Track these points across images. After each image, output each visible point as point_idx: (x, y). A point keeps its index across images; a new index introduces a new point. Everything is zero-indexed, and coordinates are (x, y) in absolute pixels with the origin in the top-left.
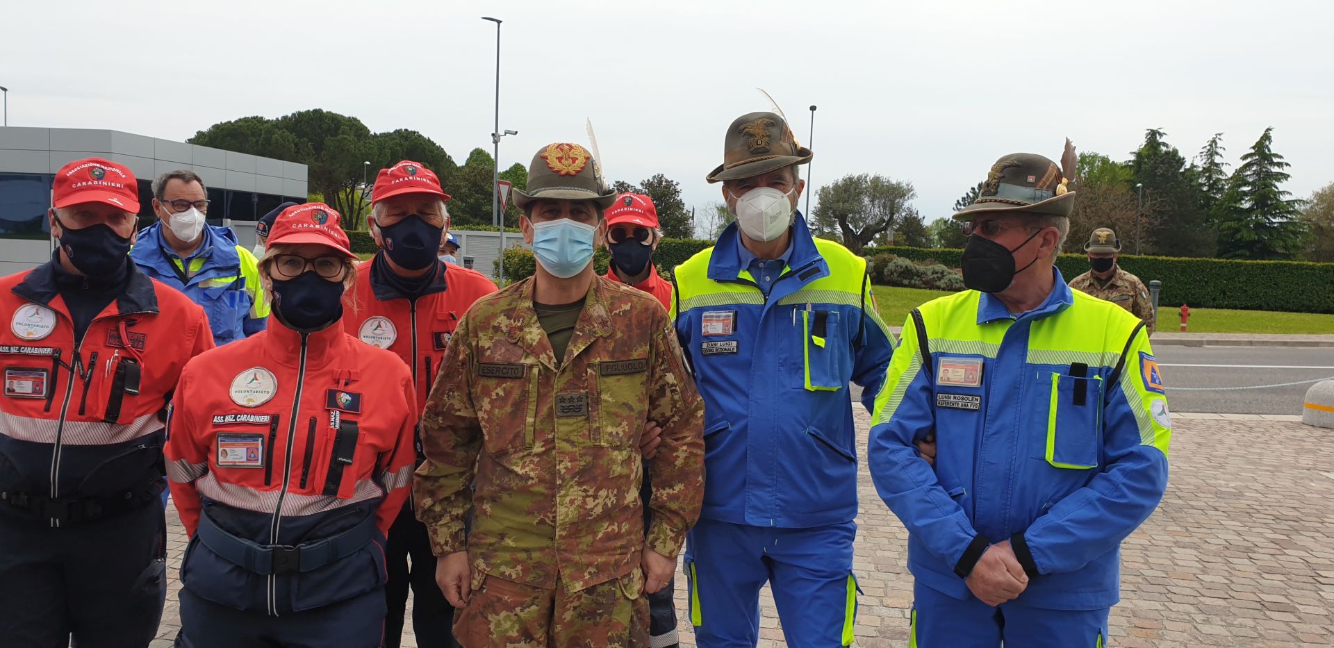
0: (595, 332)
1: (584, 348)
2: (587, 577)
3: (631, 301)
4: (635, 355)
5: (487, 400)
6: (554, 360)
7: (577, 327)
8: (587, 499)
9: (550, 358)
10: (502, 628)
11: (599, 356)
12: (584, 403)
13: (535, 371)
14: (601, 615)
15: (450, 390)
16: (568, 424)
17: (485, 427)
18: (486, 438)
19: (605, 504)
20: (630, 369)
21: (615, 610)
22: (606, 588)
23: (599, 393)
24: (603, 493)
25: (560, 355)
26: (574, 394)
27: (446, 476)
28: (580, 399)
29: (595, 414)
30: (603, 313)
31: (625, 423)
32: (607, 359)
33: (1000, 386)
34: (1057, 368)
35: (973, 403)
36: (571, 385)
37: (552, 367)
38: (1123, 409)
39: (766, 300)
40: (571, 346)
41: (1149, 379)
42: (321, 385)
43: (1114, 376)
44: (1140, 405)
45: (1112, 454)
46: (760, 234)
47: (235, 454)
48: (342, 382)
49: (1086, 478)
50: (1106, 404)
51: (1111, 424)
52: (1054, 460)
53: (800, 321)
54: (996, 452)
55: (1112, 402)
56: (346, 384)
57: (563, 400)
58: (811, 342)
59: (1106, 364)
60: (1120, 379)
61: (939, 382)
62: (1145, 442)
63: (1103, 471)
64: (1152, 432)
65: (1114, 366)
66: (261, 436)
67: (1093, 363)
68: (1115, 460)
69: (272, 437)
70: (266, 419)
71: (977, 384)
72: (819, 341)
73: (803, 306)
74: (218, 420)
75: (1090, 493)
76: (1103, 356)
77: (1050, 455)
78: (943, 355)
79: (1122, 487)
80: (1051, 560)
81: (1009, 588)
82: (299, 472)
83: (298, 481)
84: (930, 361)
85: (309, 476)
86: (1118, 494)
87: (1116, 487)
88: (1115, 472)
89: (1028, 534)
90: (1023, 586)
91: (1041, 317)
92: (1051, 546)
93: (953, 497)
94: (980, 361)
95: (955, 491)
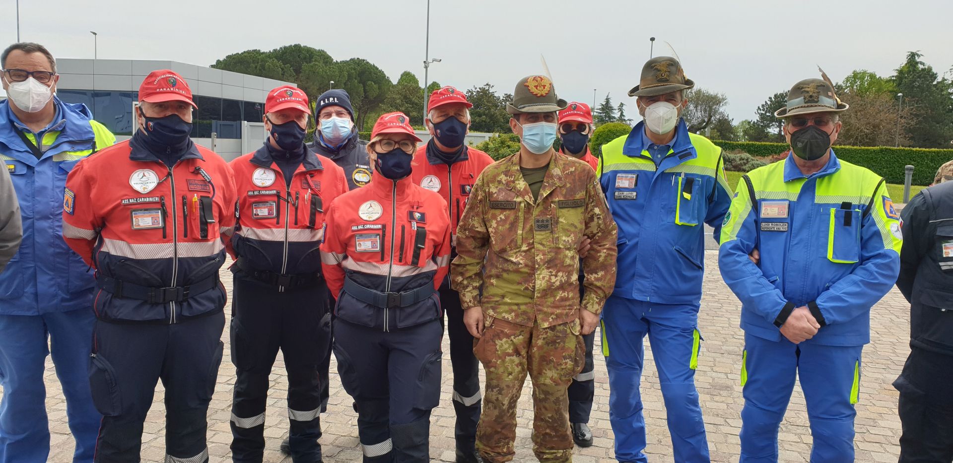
0: (555, 184)
1: (549, 192)
2: (551, 320)
3: (575, 166)
4: (578, 197)
5: (494, 222)
6: (533, 199)
7: (545, 180)
8: (552, 277)
9: (530, 198)
10: (503, 348)
11: (558, 197)
12: (550, 222)
13: (523, 205)
14: (559, 343)
15: (473, 216)
16: (542, 235)
17: (493, 236)
18: (494, 242)
19: (561, 281)
20: (575, 205)
21: (567, 340)
22: (562, 327)
23: (558, 218)
24: (560, 274)
25: (536, 196)
26: (545, 218)
27: (469, 264)
28: (547, 221)
29: (556, 229)
30: (559, 173)
31: (572, 235)
32: (562, 199)
33: (799, 216)
34: (834, 205)
35: (783, 227)
36: (543, 213)
37: (531, 203)
38: (873, 229)
39: (657, 169)
40: (542, 191)
41: (888, 211)
42: (405, 209)
43: (867, 210)
44: (884, 226)
45: (867, 255)
46: (658, 129)
47: (365, 245)
48: (415, 207)
49: (852, 269)
50: (862, 226)
51: (865, 237)
52: (833, 258)
53: (677, 183)
55: (867, 225)
57: (538, 221)
58: (682, 196)
59: (862, 202)
60: (871, 211)
61: (762, 216)
62: (887, 247)
63: (861, 264)
64: (891, 242)
65: (867, 204)
66: (378, 235)
67: (855, 202)
68: (869, 258)
69: (384, 236)
70: (379, 226)
71: (785, 216)
72: (687, 197)
73: (679, 174)
74: (354, 228)
75: (853, 277)
76: (861, 198)
77: (830, 255)
78: (764, 200)
79: (875, 273)
80: (833, 316)
81: (808, 331)
82: (398, 254)
83: (398, 258)
84: (756, 205)
85: (404, 256)
86: (872, 277)
87: (871, 273)
88: (870, 265)
89: (818, 301)
90: (816, 331)
91: (822, 177)
92: (833, 308)
93: (771, 282)
94: (787, 203)
95: (772, 279)
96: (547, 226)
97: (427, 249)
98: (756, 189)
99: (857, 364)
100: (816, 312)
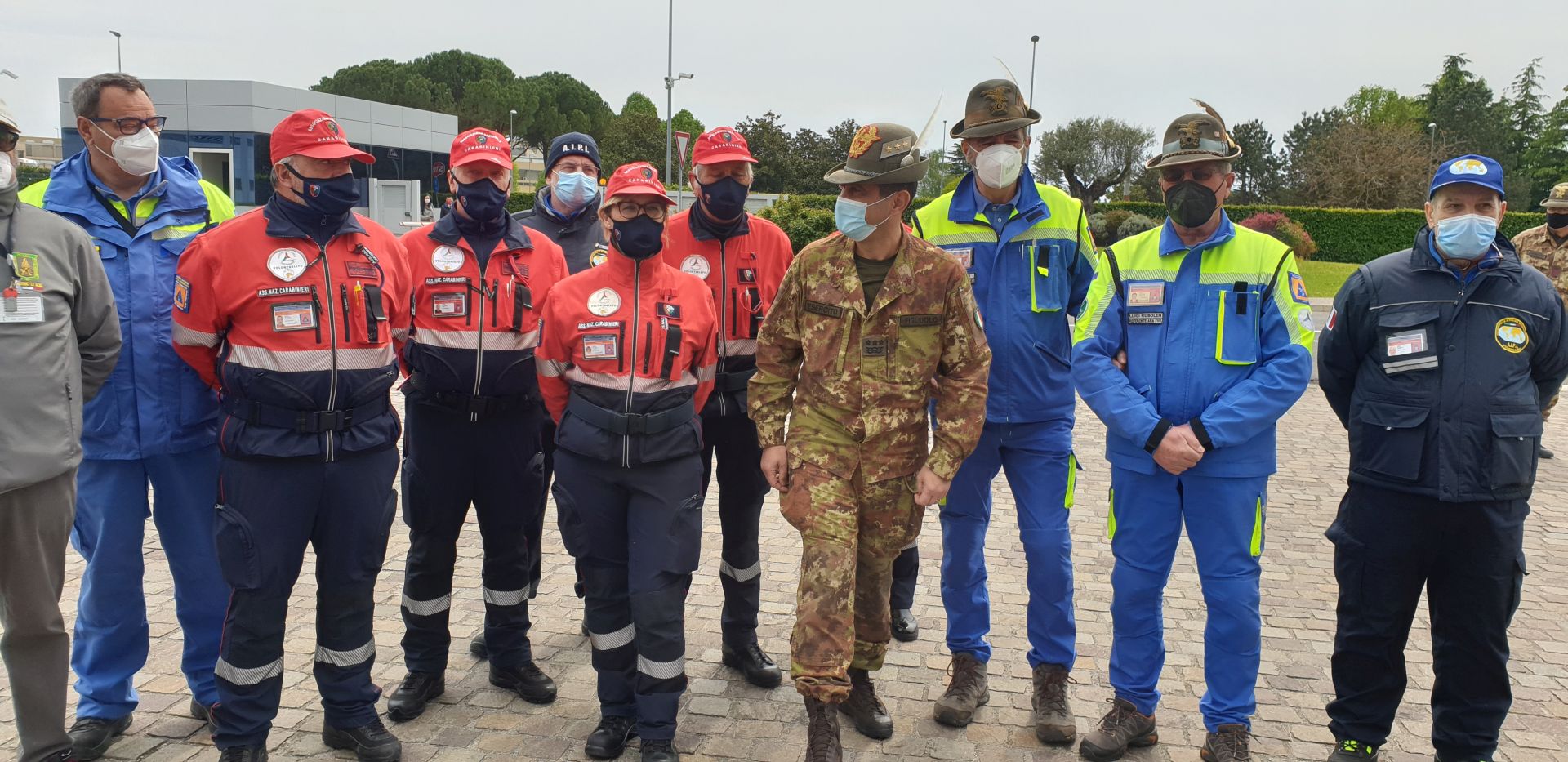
0: (899, 289)
1: (888, 302)
2: (881, 473)
3: (934, 262)
4: (931, 310)
5: (809, 331)
6: (865, 308)
7: (886, 282)
8: (886, 417)
9: (862, 306)
11: (900, 309)
12: (885, 343)
13: (850, 314)
14: (889, 504)
16: (871, 362)
17: (807, 351)
18: (807, 359)
19: (899, 423)
20: (926, 321)
21: (900, 500)
22: (894, 483)
23: (897, 340)
24: (897, 414)
25: (869, 302)
26: (878, 338)
27: (773, 384)
28: (882, 343)
29: (892, 356)
30: (908, 271)
31: (916, 365)
32: (906, 312)
33: (1179, 301)
34: (1224, 287)
35: (1157, 318)
36: (877, 330)
37: (862, 313)
38: (1276, 317)
39: (999, 239)
40: (878, 299)
41: (1296, 293)
42: (652, 300)
43: (1268, 292)
44: (1290, 313)
45: (1268, 353)
46: (997, 183)
47: (597, 350)
48: (667, 297)
49: (1248, 372)
50: (1262, 314)
51: (1266, 329)
52: (1222, 358)
53: (1028, 255)
54: (1177, 356)
55: (1267, 312)
56: (669, 299)
57: (868, 342)
58: (1037, 272)
59: (1261, 282)
60: (1273, 293)
61: (1129, 304)
62: (1294, 342)
63: (1262, 366)
64: (1299, 334)
65: (1268, 284)
66: (615, 335)
67: (1252, 282)
68: (1271, 357)
69: (622, 337)
70: (616, 324)
71: (1160, 303)
72: (1044, 271)
73: (1030, 242)
74: (582, 326)
75: (1251, 383)
76: (1260, 276)
77: (1219, 355)
78: (1132, 281)
79: (1277, 377)
80: (1222, 435)
81: (1190, 457)
82: (642, 362)
83: (641, 368)
84: (1121, 288)
85: (650, 365)
86: (1274, 382)
87: (1273, 378)
88: (1271, 367)
89: (1204, 417)
90: (1200, 457)
91: (1210, 248)
92: (1223, 425)
93: (1142, 394)
94: (1162, 285)
95: (1142, 390)
96: (881, 349)
97: (683, 356)
98: (1121, 267)
99: (1259, 501)
100: (1200, 431)
